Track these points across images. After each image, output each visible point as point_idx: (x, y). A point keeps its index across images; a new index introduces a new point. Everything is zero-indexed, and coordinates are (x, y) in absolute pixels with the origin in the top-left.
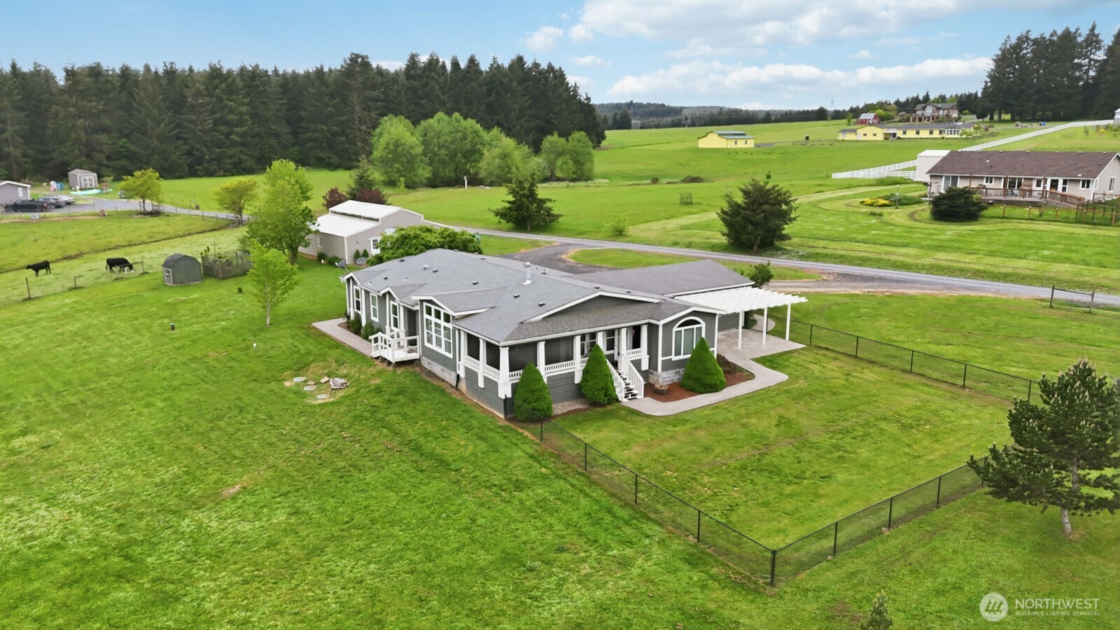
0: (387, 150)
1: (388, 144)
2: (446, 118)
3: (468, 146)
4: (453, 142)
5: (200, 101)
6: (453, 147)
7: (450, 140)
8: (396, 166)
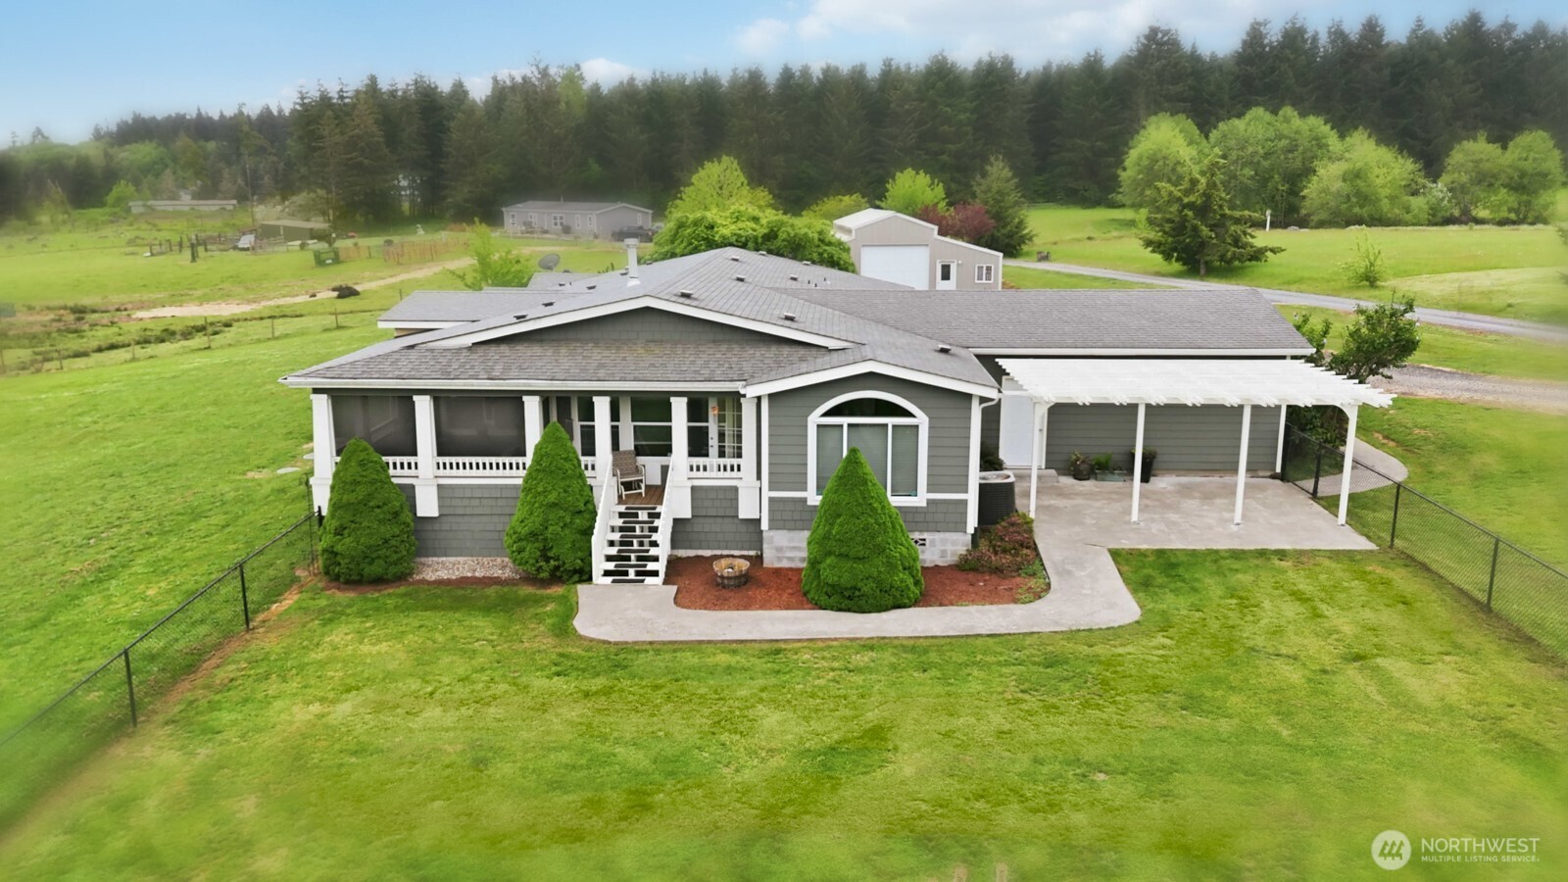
0: (1137, 168)
1: (1140, 158)
2: (1268, 116)
3: (1298, 164)
4: (1266, 156)
5: (906, 107)
6: (1266, 164)
7: (1261, 151)
8: (1148, 192)
